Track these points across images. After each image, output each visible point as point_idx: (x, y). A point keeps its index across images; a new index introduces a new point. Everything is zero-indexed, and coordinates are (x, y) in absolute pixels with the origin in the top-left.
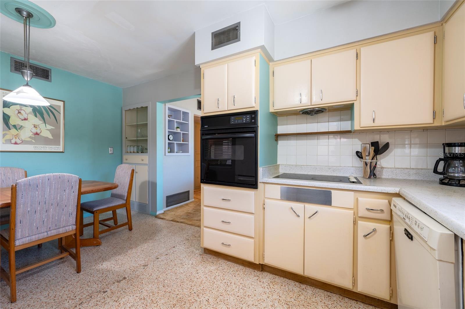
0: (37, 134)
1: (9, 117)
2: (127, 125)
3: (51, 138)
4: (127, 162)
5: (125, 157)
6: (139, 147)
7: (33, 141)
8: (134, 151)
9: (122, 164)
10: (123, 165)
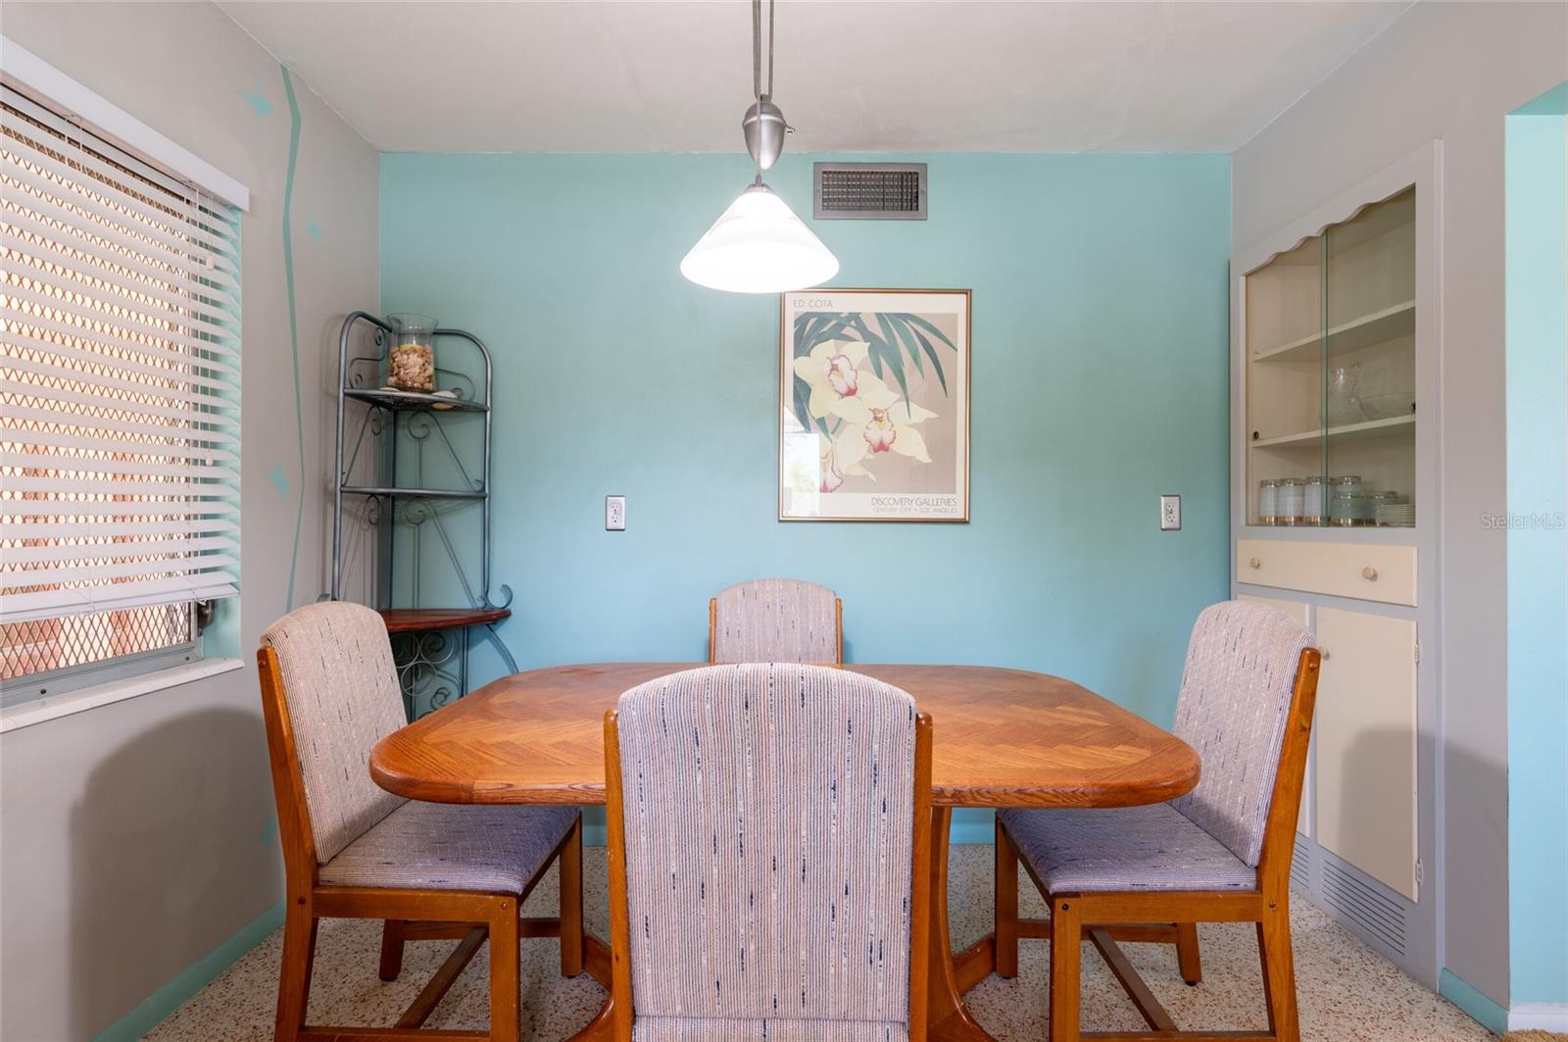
0: (882, 447)
1: (808, 390)
2: (1259, 357)
3: (925, 461)
4: (1262, 577)
5: (1248, 547)
6: (1340, 489)
7: (872, 477)
8: (1306, 514)
9: (1230, 599)
10: (1236, 607)
